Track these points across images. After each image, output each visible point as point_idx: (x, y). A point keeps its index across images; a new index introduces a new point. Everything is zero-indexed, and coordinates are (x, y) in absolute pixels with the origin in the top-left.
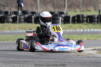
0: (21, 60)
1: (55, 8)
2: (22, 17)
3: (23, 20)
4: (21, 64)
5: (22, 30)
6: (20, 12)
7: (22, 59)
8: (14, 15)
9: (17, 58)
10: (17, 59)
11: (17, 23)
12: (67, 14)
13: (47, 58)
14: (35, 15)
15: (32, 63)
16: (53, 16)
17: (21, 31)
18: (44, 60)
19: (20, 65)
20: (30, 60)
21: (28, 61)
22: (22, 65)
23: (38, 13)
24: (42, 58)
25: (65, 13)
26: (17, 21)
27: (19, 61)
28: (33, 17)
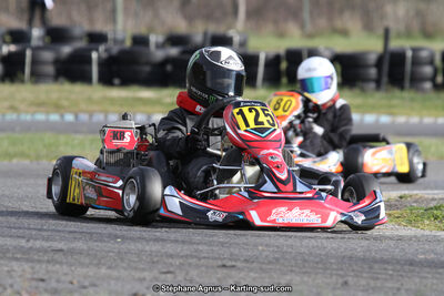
0: (38, 244)
1: (190, 19)
2: (48, 56)
3: (50, 69)
4: (39, 261)
5: (48, 113)
6: (37, 33)
7: (43, 239)
8: (13, 48)
9: (23, 237)
10: (23, 242)
11: (22, 81)
12: (243, 44)
13: (157, 240)
14: (102, 48)
15: (87, 261)
16: (184, 52)
17: (40, 117)
18: (139, 246)
19: (37, 267)
20: (79, 245)
21: (71, 252)
22: (44, 266)
23: (116, 41)
24: (132, 239)
25: (236, 39)
26: (24, 72)
27: (31, 248)
28: (94, 55)
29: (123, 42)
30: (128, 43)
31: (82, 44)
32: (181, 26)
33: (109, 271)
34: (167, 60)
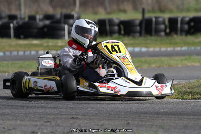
1: (54, 7)
12: (79, 18)
13: (42, 107)
14: (15, 22)
15: (11, 118)
16: (52, 22)
18: (34, 110)
20: (7, 111)
21: (4, 114)
23: (21, 18)
24: (31, 107)
25: (76, 15)
28: (11, 25)
29: (24, 18)
30: (27, 19)
31: (5, 20)
32: (50, 11)
33: (21, 123)
34: (45, 26)
